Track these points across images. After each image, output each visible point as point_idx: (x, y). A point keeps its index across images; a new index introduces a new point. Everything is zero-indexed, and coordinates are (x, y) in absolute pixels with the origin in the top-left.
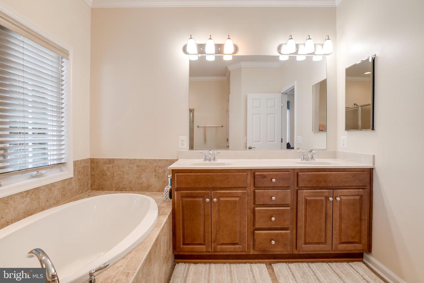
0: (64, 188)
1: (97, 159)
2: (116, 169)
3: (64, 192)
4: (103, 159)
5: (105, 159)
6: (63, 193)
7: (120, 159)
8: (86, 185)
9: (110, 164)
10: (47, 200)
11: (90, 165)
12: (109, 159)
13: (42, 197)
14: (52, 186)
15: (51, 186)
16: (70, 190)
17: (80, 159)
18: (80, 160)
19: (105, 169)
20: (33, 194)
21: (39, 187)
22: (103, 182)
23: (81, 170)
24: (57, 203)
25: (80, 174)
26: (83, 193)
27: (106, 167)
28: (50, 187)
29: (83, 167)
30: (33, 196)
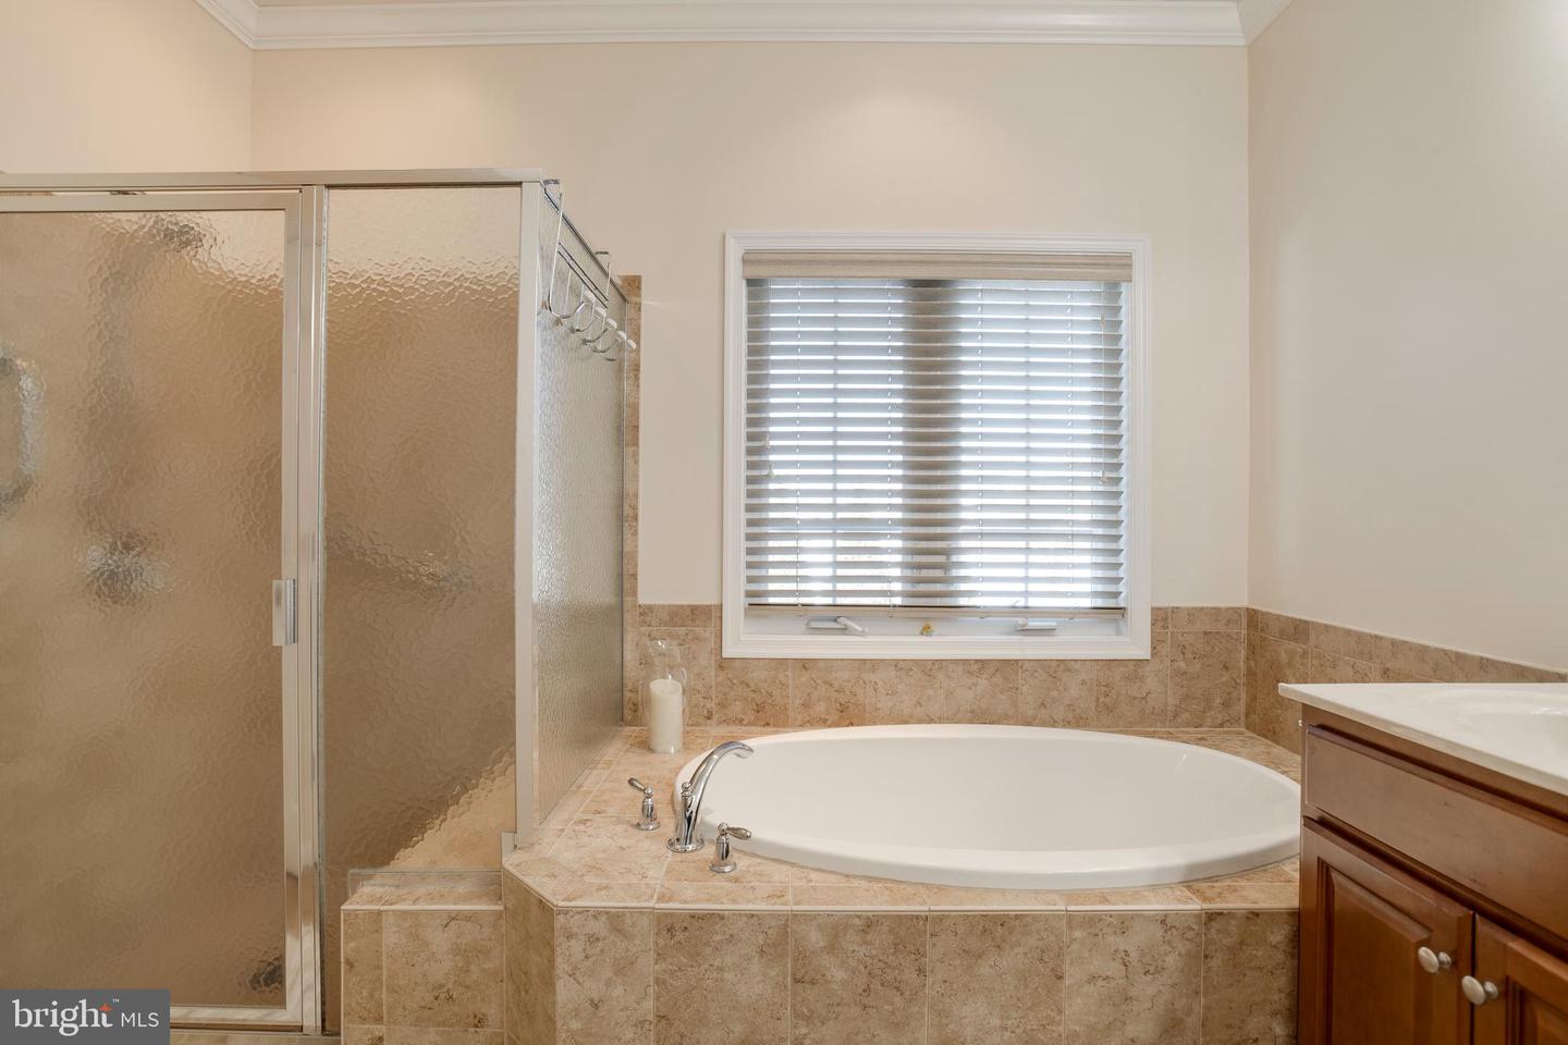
0: (1107, 686)
1: (1263, 614)
2: (1312, 665)
3: (1108, 699)
4: (1278, 617)
5: (1287, 618)
6: (1102, 699)
7: (1327, 628)
8: (1218, 701)
9: (1296, 640)
10: (1043, 704)
11: (1244, 632)
12: (1293, 620)
13: (1024, 689)
14: (1061, 669)
15: (1059, 666)
16: (1135, 698)
17: (1190, 605)
18: (1188, 609)
19: (1284, 658)
20: (998, 675)
21: (1017, 661)
22: (1277, 708)
23: (1190, 644)
24: (1079, 722)
25: (1189, 655)
26: (1201, 726)
27: (1285, 650)
28: (1056, 670)
29: (1206, 633)
30: (998, 679)
